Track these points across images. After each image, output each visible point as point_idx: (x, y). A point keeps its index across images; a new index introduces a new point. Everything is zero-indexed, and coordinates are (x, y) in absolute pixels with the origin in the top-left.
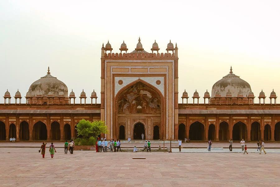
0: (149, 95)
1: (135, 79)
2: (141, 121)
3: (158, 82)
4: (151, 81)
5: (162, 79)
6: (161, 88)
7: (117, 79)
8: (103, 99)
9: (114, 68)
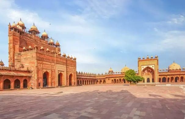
0: (151, 70)
1: (146, 66)
2: (149, 78)
3: (153, 67)
4: (151, 66)
5: (154, 66)
6: (154, 68)
7: (142, 66)
8: (139, 72)
9: (141, 63)
